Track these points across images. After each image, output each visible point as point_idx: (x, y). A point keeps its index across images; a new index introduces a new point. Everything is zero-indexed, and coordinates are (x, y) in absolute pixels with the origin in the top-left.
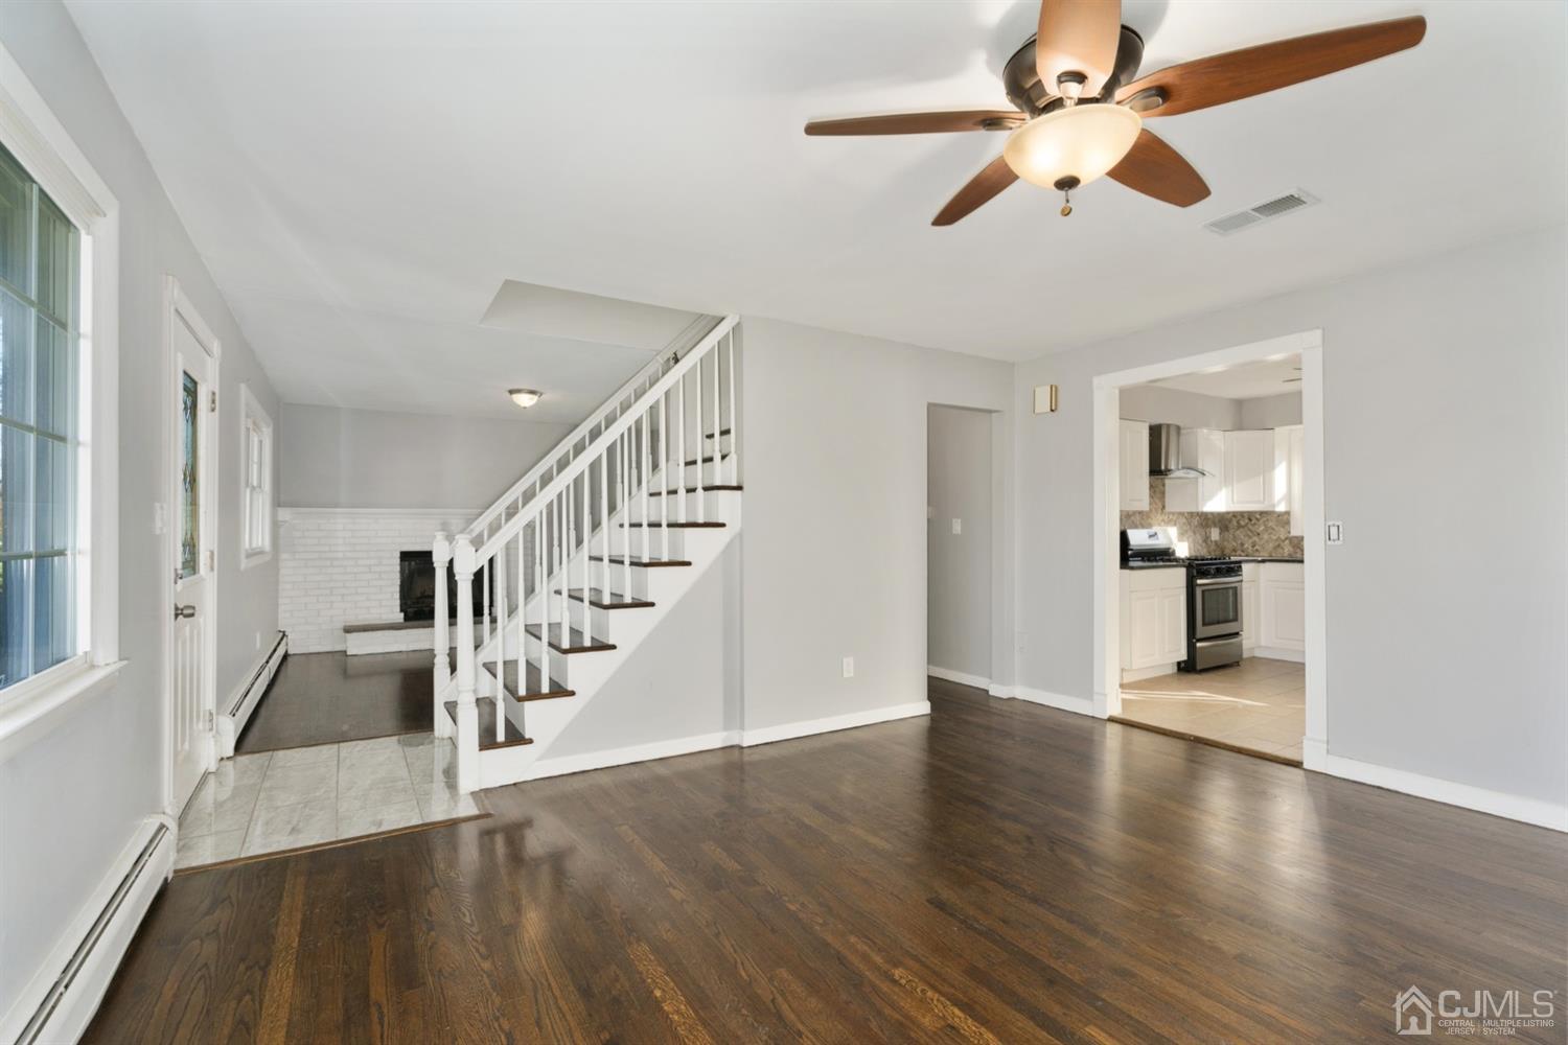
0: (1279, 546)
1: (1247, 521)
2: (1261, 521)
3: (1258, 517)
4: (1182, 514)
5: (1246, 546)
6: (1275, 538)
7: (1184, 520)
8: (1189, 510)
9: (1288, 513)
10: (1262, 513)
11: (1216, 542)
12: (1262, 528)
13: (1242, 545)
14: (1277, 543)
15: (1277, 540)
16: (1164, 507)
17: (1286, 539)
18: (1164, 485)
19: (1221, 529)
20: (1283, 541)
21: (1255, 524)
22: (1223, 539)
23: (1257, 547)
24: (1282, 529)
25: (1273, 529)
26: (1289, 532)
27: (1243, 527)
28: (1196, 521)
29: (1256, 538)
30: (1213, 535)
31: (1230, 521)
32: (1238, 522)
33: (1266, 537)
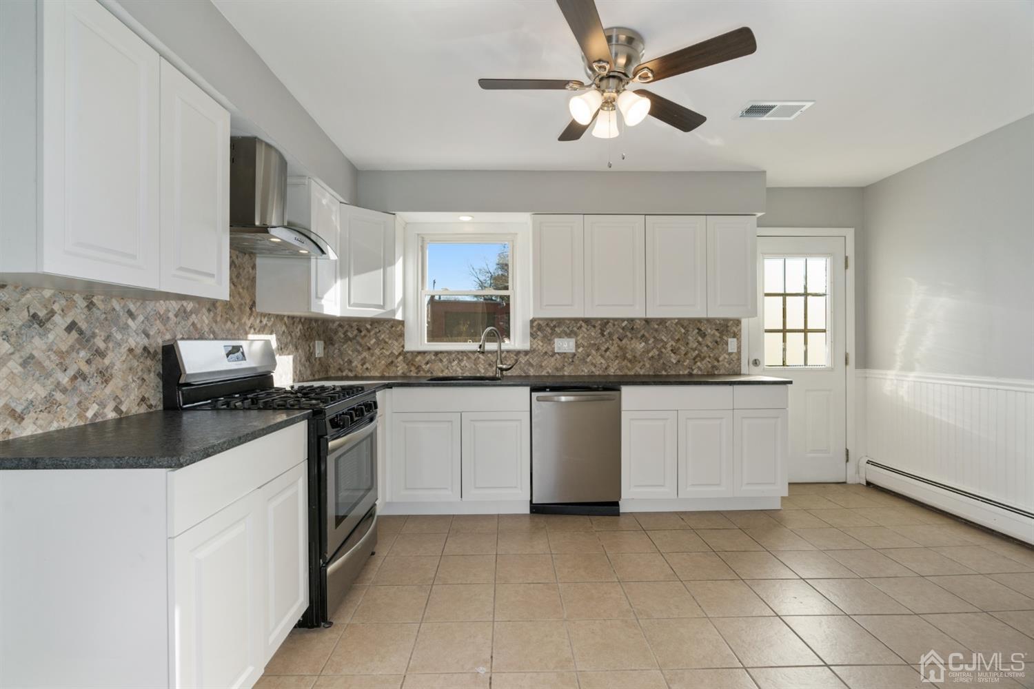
0: (392, 362)
1: (355, 332)
2: (372, 333)
3: (369, 327)
4: (280, 318)
5: (354, 364)
6: (388, 353)
7: (284, 328)
8: (291, 314)
9: (402, 323)
10: (374, 322)
11: (320, 359)
12: (373, 341)
13: (350, 362)
14: (390, 360)
15: (389, 356)
16: (253, 304)
17: (400, 354)
18: (254, 267)
19: (325, 343)
20: (397, 357)
21: (365, 336)
22: (327, 354)
23: (368, 365)
24: (396, 344)
25: (386, 342)
26: (403, 346)
27: (351, 340)
28: (298, 330)
29: (365, 354)
30: (317, 352)
31: (336, 332)
32: (345, 333)
33: (377, 351)
